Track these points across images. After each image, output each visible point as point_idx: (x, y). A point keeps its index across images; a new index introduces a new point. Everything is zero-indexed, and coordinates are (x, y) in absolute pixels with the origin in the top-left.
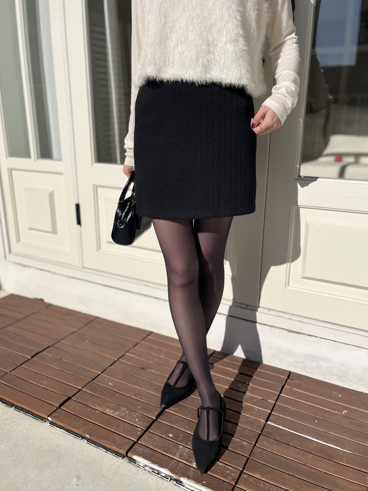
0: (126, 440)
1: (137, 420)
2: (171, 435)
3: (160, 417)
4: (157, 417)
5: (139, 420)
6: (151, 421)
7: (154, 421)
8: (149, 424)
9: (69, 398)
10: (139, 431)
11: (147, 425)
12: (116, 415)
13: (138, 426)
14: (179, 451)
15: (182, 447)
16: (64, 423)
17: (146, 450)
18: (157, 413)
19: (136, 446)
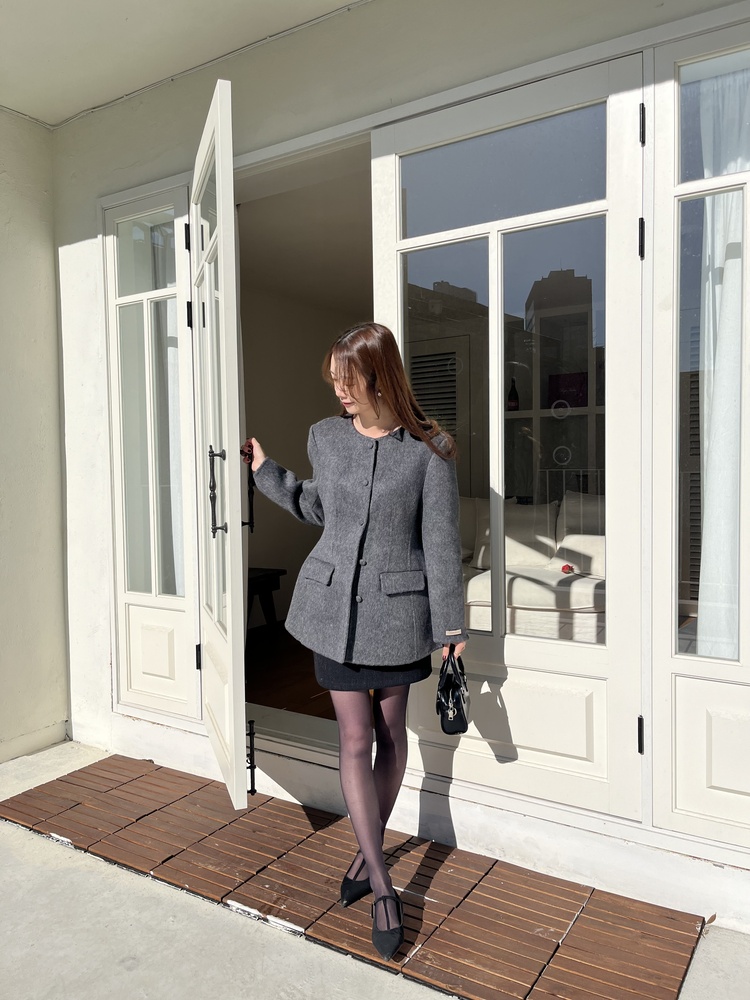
0: (223, 890)
1: (237, 874)
2: (267, 886)
3: (261, 872)
4: (258, 872)
5: (240, 875)
6: (251, 875)
7: (254, 875)
8: (248, 878)
9: (172, 857)
10: (237, 883)
12: (217, 870)
13: (238, 879)
15: (275, 894)
16: (165, 876)
18: (258, 869)
19: (231, 894)
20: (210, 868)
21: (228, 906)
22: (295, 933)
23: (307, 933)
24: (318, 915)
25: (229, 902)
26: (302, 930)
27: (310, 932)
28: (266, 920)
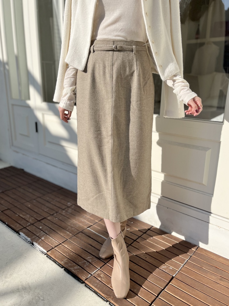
0: (21, 226)
2: (41, 227)
3: (42, 221)
4: (40, 220)
5: (32, 220)
6: (37, 221)
10: (28, 224)
11: (34, 222)
12: (23, 217)
13: (30, 222)
14: (40, 233)
17: (27, 231)
19: (24, 229)
21: (20, 234)
22: (43, 252)
23: (48, 253)
24: (56, 245)
26: (46, 252)
27: (49, 253)
28: (33, 244)
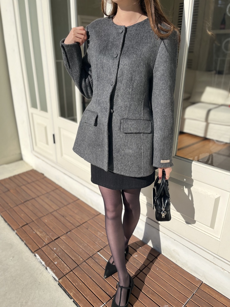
1: (46, 239)
2: (55, 249)
3: (56, 240)
4: (55, 240)
6: (52, 240)
7: (53, 241)
8: (50, 242)
11: (49, 242)
13: (45, 242)
14: (54, 256)
15: (56, 254)
17: (42, 252)
18: (55, 238)
20: (38, 233)
21: (35, 256)
22: (55, 279)
23: (59, 281)
25: (36, 254)
28: (46, 268)
